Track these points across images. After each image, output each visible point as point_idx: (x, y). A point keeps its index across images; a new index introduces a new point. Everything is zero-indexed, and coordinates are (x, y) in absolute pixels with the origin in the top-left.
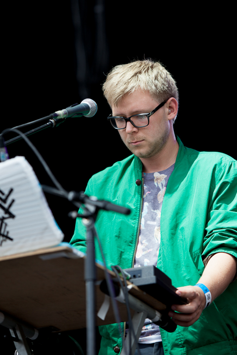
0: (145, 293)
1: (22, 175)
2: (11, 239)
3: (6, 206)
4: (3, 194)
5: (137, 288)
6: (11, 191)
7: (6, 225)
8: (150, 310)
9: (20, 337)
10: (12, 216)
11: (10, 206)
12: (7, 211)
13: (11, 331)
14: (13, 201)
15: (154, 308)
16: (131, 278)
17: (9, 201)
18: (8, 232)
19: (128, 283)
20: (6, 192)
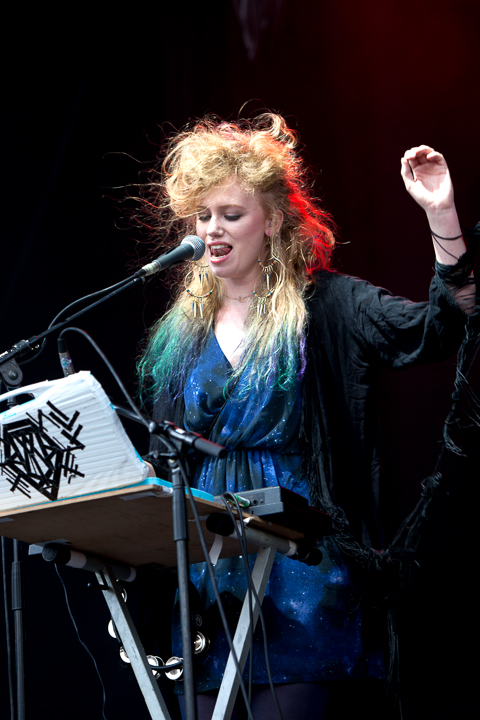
0: (270, 524)
1: (90, 395)
2: (82, 475)
3: (72, 433)
4: (67, 419)
5: (258, 519)
6: (77, 414)
7: (74, 457)
8: (281, 543)
9: (110, 584)
10: (81, 446)
11: (77, 433)
12: (73, 440)
13: (98, 575)
14: (80, 427)
15: (286, 538)
16: (251, 505)
17: (75, 428)
18: (77, 466)
19: (244, 514)
20: (71, 417)
